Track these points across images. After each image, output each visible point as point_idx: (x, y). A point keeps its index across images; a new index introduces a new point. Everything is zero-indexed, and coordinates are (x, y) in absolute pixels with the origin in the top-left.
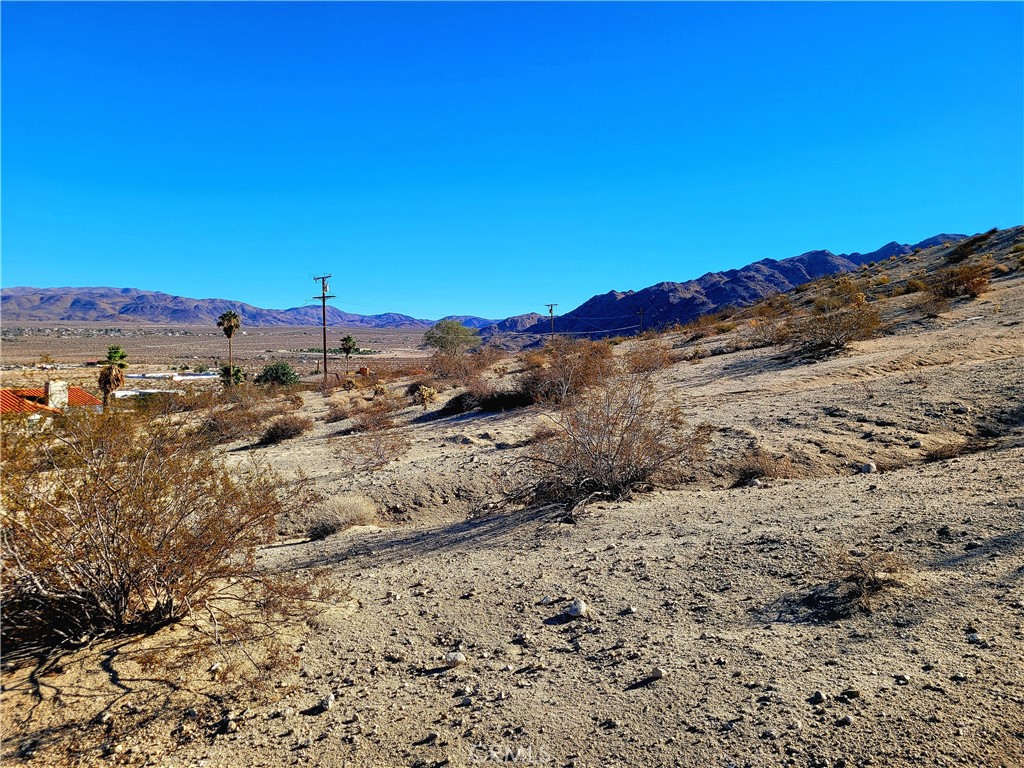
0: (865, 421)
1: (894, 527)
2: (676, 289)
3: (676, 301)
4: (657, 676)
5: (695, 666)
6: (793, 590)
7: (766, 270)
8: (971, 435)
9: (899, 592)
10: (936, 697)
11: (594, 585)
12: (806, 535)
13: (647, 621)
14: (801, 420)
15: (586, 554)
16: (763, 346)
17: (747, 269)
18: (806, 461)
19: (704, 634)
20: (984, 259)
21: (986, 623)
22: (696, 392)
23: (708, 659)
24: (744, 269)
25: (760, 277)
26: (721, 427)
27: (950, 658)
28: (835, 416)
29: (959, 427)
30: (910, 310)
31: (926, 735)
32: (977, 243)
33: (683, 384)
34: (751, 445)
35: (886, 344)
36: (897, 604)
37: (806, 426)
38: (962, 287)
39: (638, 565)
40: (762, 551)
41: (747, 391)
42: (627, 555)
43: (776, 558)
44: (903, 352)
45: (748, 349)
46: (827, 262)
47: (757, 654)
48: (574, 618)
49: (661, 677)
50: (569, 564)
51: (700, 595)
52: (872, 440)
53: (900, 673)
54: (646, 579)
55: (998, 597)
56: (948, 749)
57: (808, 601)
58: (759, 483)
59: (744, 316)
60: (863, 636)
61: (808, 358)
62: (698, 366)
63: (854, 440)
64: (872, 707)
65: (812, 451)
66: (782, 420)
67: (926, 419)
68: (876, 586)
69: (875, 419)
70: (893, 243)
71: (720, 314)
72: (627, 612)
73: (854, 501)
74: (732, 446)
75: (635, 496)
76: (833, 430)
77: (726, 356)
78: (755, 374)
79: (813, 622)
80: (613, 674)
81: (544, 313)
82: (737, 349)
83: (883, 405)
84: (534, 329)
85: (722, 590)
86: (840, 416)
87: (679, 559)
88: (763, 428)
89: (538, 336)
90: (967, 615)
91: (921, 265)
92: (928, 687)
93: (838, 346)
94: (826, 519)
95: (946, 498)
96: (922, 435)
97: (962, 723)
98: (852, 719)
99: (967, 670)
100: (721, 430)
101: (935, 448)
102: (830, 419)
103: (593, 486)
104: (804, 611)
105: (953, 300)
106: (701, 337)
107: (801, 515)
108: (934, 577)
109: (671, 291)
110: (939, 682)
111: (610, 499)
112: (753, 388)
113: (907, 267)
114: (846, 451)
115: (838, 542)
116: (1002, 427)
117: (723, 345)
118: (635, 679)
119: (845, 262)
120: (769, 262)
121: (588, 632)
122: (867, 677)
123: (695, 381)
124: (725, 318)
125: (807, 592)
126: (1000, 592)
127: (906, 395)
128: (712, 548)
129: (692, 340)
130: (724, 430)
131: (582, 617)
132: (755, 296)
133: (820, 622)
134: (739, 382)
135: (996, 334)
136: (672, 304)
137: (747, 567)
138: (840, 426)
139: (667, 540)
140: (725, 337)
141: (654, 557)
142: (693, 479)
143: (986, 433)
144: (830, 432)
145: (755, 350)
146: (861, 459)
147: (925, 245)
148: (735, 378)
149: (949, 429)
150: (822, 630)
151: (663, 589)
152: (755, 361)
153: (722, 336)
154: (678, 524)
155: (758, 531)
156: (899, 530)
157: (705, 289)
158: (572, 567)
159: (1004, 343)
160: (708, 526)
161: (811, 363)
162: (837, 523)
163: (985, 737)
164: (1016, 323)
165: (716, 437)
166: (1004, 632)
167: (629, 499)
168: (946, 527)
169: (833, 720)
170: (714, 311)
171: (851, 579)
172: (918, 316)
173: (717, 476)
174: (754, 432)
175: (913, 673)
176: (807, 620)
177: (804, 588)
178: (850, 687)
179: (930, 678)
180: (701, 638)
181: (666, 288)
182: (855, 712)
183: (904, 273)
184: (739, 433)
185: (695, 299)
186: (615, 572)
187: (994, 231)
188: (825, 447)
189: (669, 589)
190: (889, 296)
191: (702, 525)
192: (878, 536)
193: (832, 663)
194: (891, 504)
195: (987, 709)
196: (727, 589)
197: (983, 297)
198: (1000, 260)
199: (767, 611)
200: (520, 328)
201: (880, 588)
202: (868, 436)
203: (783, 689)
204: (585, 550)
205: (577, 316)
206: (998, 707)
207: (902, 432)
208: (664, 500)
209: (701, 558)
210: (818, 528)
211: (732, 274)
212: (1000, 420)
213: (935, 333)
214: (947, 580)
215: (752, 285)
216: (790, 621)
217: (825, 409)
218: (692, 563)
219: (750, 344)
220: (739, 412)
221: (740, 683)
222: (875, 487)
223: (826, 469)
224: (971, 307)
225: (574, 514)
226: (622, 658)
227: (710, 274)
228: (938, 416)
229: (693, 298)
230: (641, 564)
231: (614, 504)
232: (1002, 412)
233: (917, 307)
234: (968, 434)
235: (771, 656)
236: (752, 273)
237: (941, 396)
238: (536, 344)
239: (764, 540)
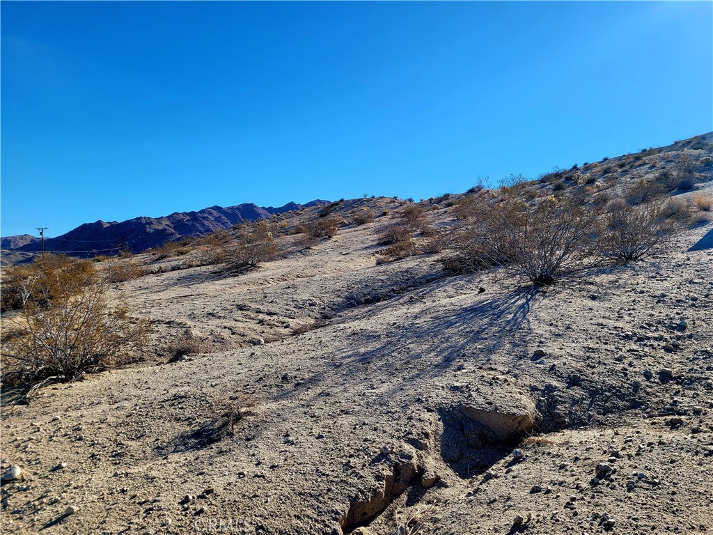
0: (260, 312)
1: (258, 378)
2: (151, 222)
3: (151, 231)
4: (70, 512)
5: (103, 498)
6: (188, 429)
7: (215, 213)
8: (317, 318)
9: (251, 418)
10: (260, 481)
11: (33, 452)
12: (204, 390)
13: (73, 472)
14: (222, 314)
15: (31, 427)
16: (207, 265)
17: (203, 211)
18: (222, 340)
19: (116, 473)
20: (336, 216)
21: (296, 429)
22: (155, 297)
23: (114, 491)
24: (200, 212)
25: (212, 218)
26: (167, 320)
27: (272, 455)
28: (243, 310)
29: (311, 314)
30: (296, 244)
31: (248, 507)
32: (334, 206)
33: (146, 291)
34: (186, 332)
35: (281, 264)
36: (250, 427)
37: (224, 317)
38: (324, 232)
39: (75, 429)
40: (173, 405)
41: (192, 295)
42: (67, 424)
43: (182, 408)
44: (290, 269)
45: (197, 266)
46: (254, 211)
47: (152, 479)
48: (8, 482)
49: (73, 513)
50: (14, 438)
51: (121, 444)
52: (263, 324)
53: (241, 471)
54: (80, 439)
55: (305, 413)
56: (260, 513)
57: (196, 435)
58: (186, 358)
59: (199, 244)
60: (226, 451)
61: (235, 272)
62: (159, 278)
63: (253, 325)
64: (220, 497)
65: (226, 334)
66: (210, 314)
67: (294, 310)
68: (238, 418)
69: (266, 311)
70: (292, 202)
71: (182, 242)
72: (59, 467)
73: (239, 364)
74: (173, 334)
75: (88, 376)
76: (241, 319)
77: (182, 271)
78: (199, 283)
79: (197, 448)
80: (33, 520)
81: (37, 235)
82: (190, 266)
83: (272, 302)
84: (27, 248)
85: (138, 438)
86: (246, 310)
87: (111, 419)
88: (197, 320)
89: (31, 254)
90: (286, 426)
91: (305, 217)
92: (256, 476)
93: (253, 265)
94: (220, 377)
95: (291, 356)
96: (292, 320)
97: (270, 494)
98: (205, 508)
99: (279, 461)
100: (167, 323)
101: (298, 327)
102: (240, 312)
103: (48, 372)
104: (193, 441)
105: (319, 239)
106: (165, 257)
107: (205, 377)
108: (273, 406)
109: (148, 223)
110: (263, 471)
111: (63, 381)
112: (196, 293)
113: (298, 218)
114: (247, 332)
115: (224, 391)
116: (333, 313)
117: (180, 263)
118: (51, 520)
119: (265, 212)
120: (217, 208)
121: (19, 491)
122: (221, 478)
123: (156, 289)
124: (185, 244)
125: (197, 428)
126: (306, 410)
127: (285, 296)
128: (138, 408)
129: (158, 259)
130: (169, 323)
131: (16, 479)
132: (208, 230)
133: (201, 447)
134: (187, 289)
135: (338, 259)
136: (148, 233)
137: (161, 417)
138: (245, 316)
139: (105, 407)
140: (182, 257)
141: (90, 422)
142: (141, 360)
143: (326, 317)
144: (239, 321)
145: (202, 267)
146: (256, 337)
147: (307, 205)
148: (184, 287)
149: (306, 316)
150: (201, 453)
151: (92, 445)
152: (200, 274)
153: (181, 257)
154: (116, 394)
155: (173, 391)
156: (261, 379)
157: (173, 223)
158: (16, 440)
159: (341, 265)
160: (139, 392)
161: (236, 276)
162: (226, 379)
163: (281, 500)
164: (348, 254)
165: (162, 328)
166: (304, 433)
167: (82, 379)
168: (286, 374)
169: (194, 512)
170: (179, 239)
171: (226, 415)
172: (300, 248)
173: (160, 355)
174: (189, 323)
175: (249, 469)
176: (193, 448)
177: (195, 426)
178: (209, 487)
179: (258, 471)
180: (114, 476)
181: (143, 221)
182: (209, 503)
183: (296, 221)
184: (179, 324)
185: (166, 230)
186: (54, 438)
187: (342, 201)
188: (234, 330)
189: (98, 444)
190: (287, 234)
191: (134, 392)
192: (248, 385)
193: (201, 474)
194: (260, 364)
195: (286, 482)
196: (142, 436)
197: (335, 238)
198: (345, 217)
199: (168, 447)
200: (13, 247)
201: (241, 418)
202: (261, 322)
203: (164, 499)
204: (32, 425)
205: (68, 239)
206: (292, 479)
207: (281, 318)
208: (112, 376)
209: (128, 417)
210: (213, 384)
211: (193, 214)
212: (332, 309)
213: (307, 258)
214: (280, 407)
215: (206, 223)
216: (182, 451)
217: (237, 306)
218: (120, 421)
219: (199, 263)
220: (182, 310)
221: (134, 502)
222: (254, 354)
223: (234, 345)
224: (328, 244)
225: (28, 396)
226: (43, 505)
227: (177, 214)
228: (300, 308)
229: (165, 230)
230: (79, 428)
231: (67, 385)
232: (334, 304)
233: (300, 242)
234: (316, 318)
235: (162, 477)
236: (206, 215)
237: (303, 296)
238: (30, 260)
239: (176, 397)
